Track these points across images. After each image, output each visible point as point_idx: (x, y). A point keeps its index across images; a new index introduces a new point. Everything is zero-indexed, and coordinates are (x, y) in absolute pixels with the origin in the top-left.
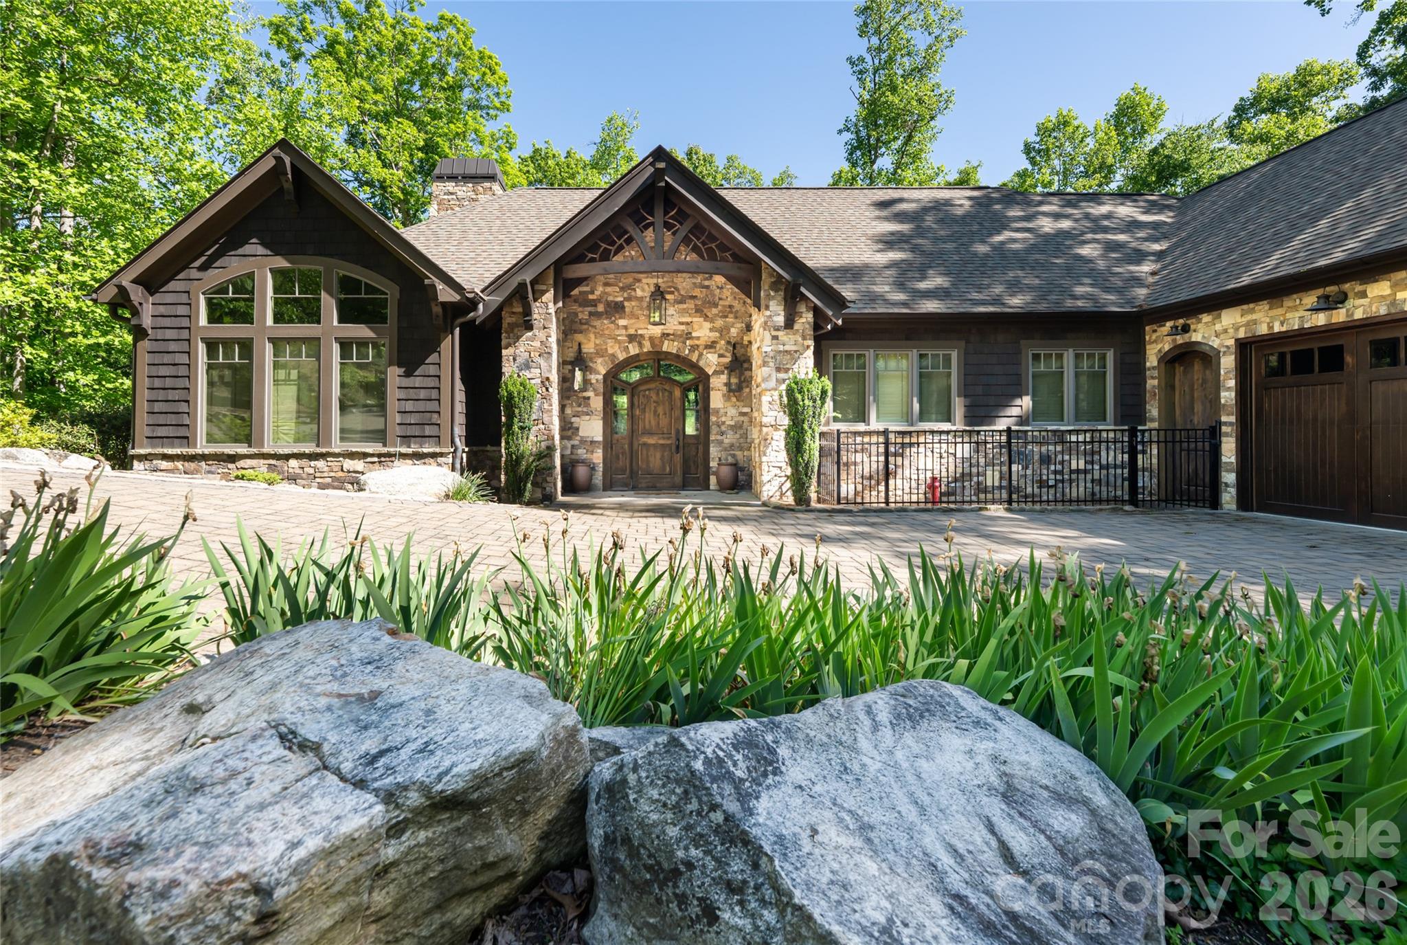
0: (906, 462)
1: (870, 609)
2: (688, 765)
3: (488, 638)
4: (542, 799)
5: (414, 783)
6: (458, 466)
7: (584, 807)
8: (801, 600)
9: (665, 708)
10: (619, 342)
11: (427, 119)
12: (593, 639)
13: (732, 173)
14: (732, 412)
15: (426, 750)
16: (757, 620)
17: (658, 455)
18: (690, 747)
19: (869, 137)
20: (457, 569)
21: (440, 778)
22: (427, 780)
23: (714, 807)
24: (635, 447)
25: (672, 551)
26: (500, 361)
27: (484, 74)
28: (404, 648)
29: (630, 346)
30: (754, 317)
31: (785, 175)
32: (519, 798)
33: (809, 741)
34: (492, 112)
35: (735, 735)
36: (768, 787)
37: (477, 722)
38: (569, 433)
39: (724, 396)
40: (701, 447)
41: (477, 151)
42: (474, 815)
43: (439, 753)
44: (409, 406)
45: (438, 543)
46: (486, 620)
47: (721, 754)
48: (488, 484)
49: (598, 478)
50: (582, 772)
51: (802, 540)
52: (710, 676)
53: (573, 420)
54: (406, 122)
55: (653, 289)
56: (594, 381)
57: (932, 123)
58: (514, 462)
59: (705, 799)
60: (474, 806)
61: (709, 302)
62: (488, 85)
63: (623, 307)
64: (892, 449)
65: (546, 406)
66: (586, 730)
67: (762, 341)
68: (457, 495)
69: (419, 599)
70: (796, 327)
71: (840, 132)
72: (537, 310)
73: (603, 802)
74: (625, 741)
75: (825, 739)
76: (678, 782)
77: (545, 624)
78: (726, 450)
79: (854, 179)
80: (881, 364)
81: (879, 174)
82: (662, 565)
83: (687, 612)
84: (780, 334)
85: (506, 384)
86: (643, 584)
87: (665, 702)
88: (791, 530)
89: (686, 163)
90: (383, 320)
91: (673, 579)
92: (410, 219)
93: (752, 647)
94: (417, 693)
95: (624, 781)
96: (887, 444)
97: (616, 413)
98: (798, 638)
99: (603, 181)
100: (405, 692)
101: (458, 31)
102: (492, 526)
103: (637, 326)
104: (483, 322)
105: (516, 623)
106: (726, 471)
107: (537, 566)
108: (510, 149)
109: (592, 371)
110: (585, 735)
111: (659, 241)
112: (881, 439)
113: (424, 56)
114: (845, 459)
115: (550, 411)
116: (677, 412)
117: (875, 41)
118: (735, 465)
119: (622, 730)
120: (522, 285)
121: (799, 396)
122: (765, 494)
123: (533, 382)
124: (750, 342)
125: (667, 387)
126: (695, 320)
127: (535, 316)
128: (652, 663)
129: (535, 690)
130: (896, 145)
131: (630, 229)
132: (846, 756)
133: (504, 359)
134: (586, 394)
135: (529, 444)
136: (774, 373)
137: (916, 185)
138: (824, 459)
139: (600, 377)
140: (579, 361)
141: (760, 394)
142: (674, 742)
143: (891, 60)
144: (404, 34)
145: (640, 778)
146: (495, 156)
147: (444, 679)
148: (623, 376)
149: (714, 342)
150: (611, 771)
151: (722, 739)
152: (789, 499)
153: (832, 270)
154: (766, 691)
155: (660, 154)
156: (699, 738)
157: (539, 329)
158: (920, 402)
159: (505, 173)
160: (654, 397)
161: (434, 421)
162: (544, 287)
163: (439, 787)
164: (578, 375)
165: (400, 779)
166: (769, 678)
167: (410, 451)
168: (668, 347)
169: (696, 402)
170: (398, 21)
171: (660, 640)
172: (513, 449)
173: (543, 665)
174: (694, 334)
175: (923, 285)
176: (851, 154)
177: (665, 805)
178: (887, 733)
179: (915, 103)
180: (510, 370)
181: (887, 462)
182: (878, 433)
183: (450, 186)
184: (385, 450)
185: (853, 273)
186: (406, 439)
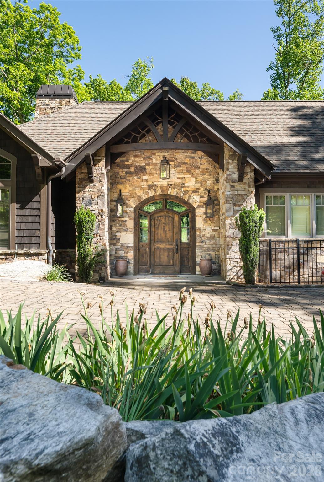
0: (310, 259)
1: (292, 349)
2: (185, 447)
3: (67, 366)
4: (98, 467)
5: (22, 460)
6: (51, 261)
7: (124, 471)
8: (251, 344)
9: (171, 409)
10: (143, 189)
11: (33, 63)
12: (129, 367)
13: (207, 92)
14: (208, 229)
15: (28, 438)
16: (226, 357)
17: (166, 254)
18: (187, 436)
19: (284, 72)
20: (49, 325)
21: (37, 455)
22: (29, 458)
23: (201, 473)
24: (152, 250)
25: (175, 314)
26: (75, 200)
27: (66, 38)
28: (16, 375)
29: (149, 191)
30: (220, 175)
31: (237, 94)
32: (84, 467)
33: (258, 431)
34: (70, 59)
35: (213, 428)
36: (234, 460)
37: (59, 421)
38: (115, 241)
39: (204, 220)
40: (190, 249)
41: (60, 81)
42: (58, 478)
43: (37, 440)
44: (23, 226)
45: (39, 306)
46: (66, 354)
47: (205, 440)
48: (68, 271)
49: (131, 268)
50: (122, 450)
51: (250, 304)
52: (198, 390)
53: (117, 234)
54: (21, 65)
55: (162, 159)
56: (128, 212)
57: (320, 65)
58: (83, 258)
59: (196, 468)
60: (58, 473)
61: (194, 166)
62: (68, 44)
63: (145, 169)
64: (301, 251)
65: (101, 226)
66: (125, 423)
67: (225, 188)
68: (50, 278)
69: (27, 343)
70: (245, 180)
71: (267, 69)
72: (96, 171)
73: (135, 469)
74: (148, 430)
75: (267, 430)
76: (180, 457)
77: (100, 357)
78: (205, 251)
79: (276, 96)
80: (294, 201)
81: (290, 93)
82: (169, 322)
83: (183, 351)
84: (235, 184)
85: (78, 214)
86: (158, 334)
87: (171, 406)
88: (244, 298)
89: (180, 88)
90: (8, 177)
91: (175, 331)
92: (23, 120)
93: (223, 373)
94: (24, 403)
95: (147, 457)
96: (298, 248)
97: (141, 230)
98: (250, 367)
99: (133, 97)
100: (17, 402)
101: (51, 14)
102: (70, 296)
103: (153, 180)
104: (65, 178)
105: (84, 357)
106: (205, 264)
107: (96, 321)
108: (80, 79)
109: (127, 205)
110: (124, 426)
111: (165, 132)
112: (295, 246)
113: (32, 27)
114: (274, 256)
115: (104, 229)
116: (177, 229)
117: (286, 18)
118: (210, 260)
119: (146, 423)
120: (87, 157)
121: (247, 221)
122: (228, 277)
123: (93, 212)
124: (218, 189)
125: (170, 215)
126: (186, 176)
127: (95, 175)
128: (164, 381)
129: (94, 400)
130: (299, 77)
131: (149, 125)
132: (279, 440)
133: (77, 199)
134: (124, 219)
135: (92, 249)
136: (232, 207)
137: (311, 99)
138: (262, 257)
139: (132, 209)
140: (120, 200)
141: (225, 219)
142: (177, 432)
143: (295, 29)
144: (20, 15)
145: (157, 455)
146: (72, 83)
147: (40, 394)
148: (145, 208)
149: (197, 189)
150: (140, 450)
151: (206, 431)
152: (242, 280)
153: (264, 147)
154: (231, 400)
155: (165, 82)
156: (192, 430)
157: (97, 182)
158: (317, 224)
159: (78, 93)
160: (163, 221)
161: (37, 235)
162: (100, 158)
163: (36, 462)
164: (120, 208)
165: (13, 457)
166: (233, 392)
167: (23, 252)
168: (172, 192)
169: (188, 223)
170: (17, 8)
171: (167, 368)
172: (82, 251)
173: (99, 382)
174: (186, 185)
175: (317, 156)
176: (274, 82)
177: (172, 471)
178: (304, 426)
179: (310, 53)
180: (80, 205)
181: (298, 259)
182: (293, 242)
183: (46, 100)
184: (9, 251)
185: (277, 149)
186: (21, 245)
